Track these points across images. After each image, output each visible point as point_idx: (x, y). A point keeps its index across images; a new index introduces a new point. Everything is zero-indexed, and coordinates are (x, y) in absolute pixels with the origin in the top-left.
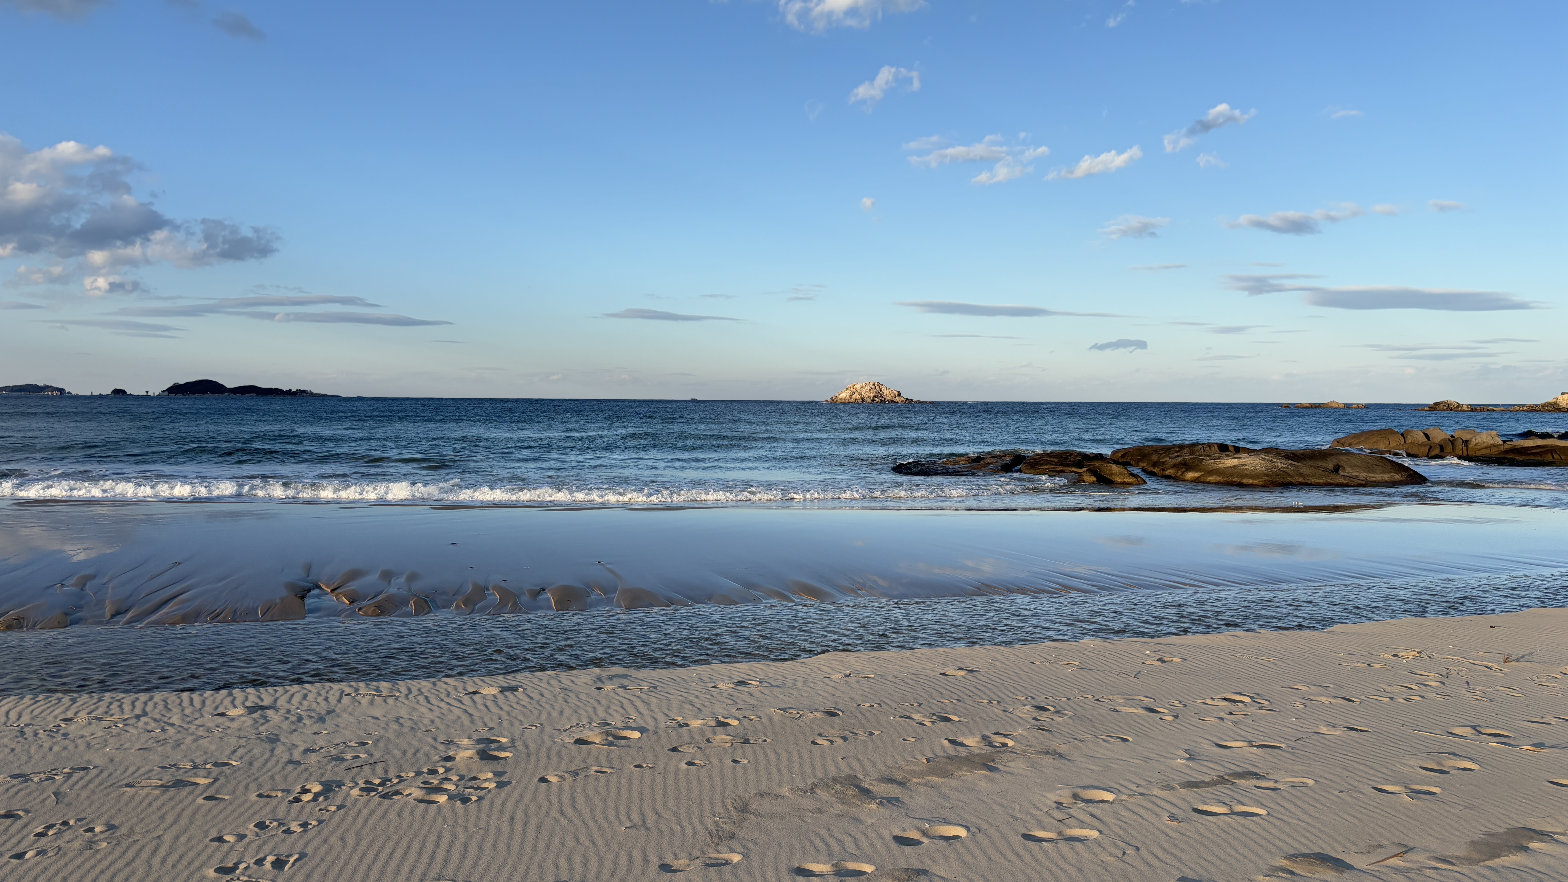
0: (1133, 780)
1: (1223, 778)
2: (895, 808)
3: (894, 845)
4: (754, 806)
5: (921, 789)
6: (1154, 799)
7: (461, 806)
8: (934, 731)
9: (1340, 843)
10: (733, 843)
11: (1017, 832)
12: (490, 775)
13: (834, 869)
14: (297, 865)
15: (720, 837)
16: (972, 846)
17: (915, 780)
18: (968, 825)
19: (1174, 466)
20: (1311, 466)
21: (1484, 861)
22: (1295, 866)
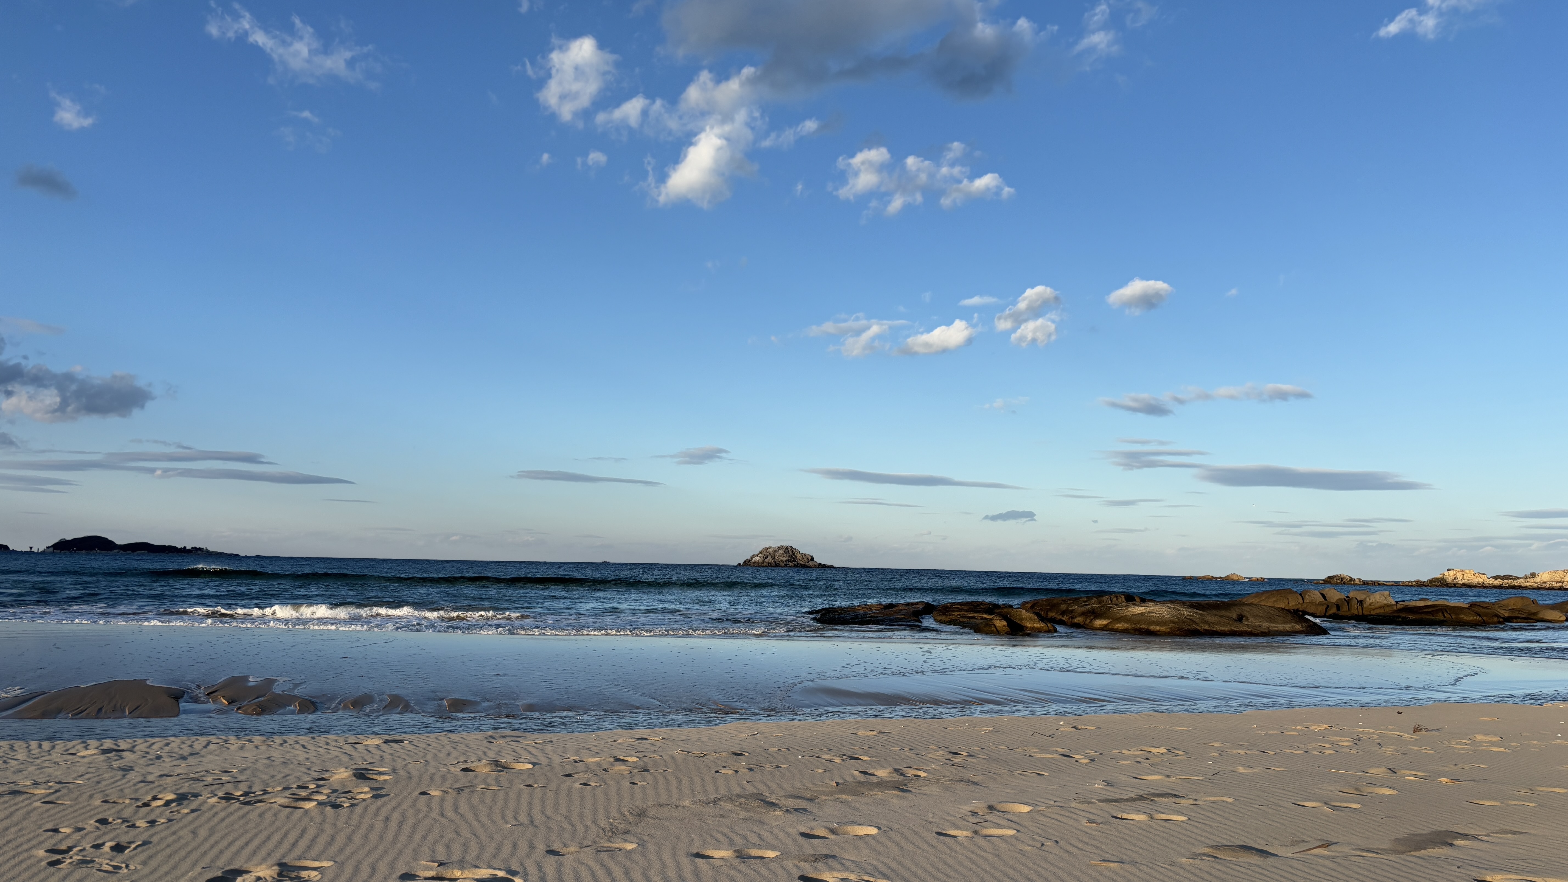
0: (1051, 798)
1: (1142, 797)
2: (802, 815)
3: (802, 840)
4: (653, 812)
5: (831, 803)
6: (1073, 810)
7: (332, 810)
8: (845, 766)
9: (1262, 838)
10: (627, 836)
11: (932, 831)
12: (366, 789)
13: (737, 855)
14: (140, 849)
15: (613, 832)
16: (883, 840)
17: (824, 798)
18: (879, 826)
19: (1083, 614)
20: (1216, 615)
21: (1410, 852)
22: (1218, 852)
